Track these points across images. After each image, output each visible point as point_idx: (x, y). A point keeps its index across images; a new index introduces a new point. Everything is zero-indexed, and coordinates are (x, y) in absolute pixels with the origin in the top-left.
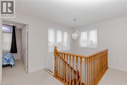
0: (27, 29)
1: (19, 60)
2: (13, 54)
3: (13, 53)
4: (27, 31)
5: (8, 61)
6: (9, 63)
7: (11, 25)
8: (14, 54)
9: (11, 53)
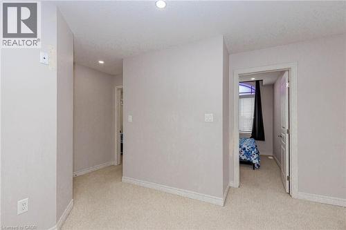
0: (287, 80)
1: (270, 157)
2: (256, 141)
3: (256, 139)
4: (287, 86)
5: (248, 154)
6: (249, 159)
7: (253, 79)
8: (259, 143)
9: (253, 140)
